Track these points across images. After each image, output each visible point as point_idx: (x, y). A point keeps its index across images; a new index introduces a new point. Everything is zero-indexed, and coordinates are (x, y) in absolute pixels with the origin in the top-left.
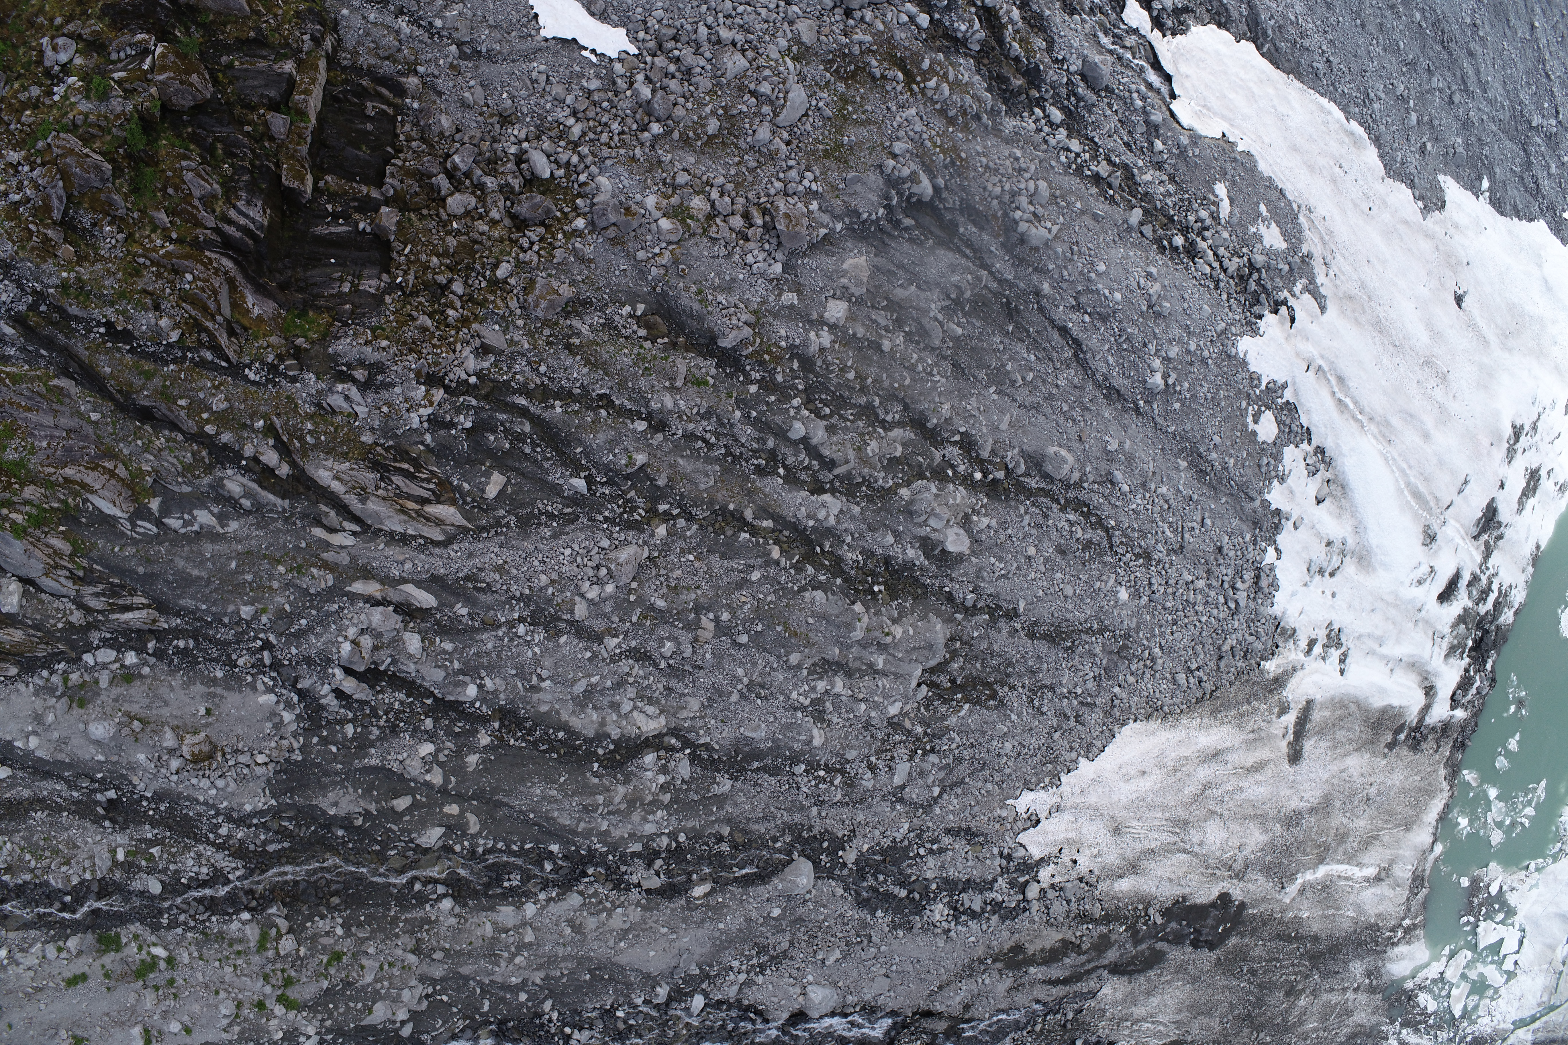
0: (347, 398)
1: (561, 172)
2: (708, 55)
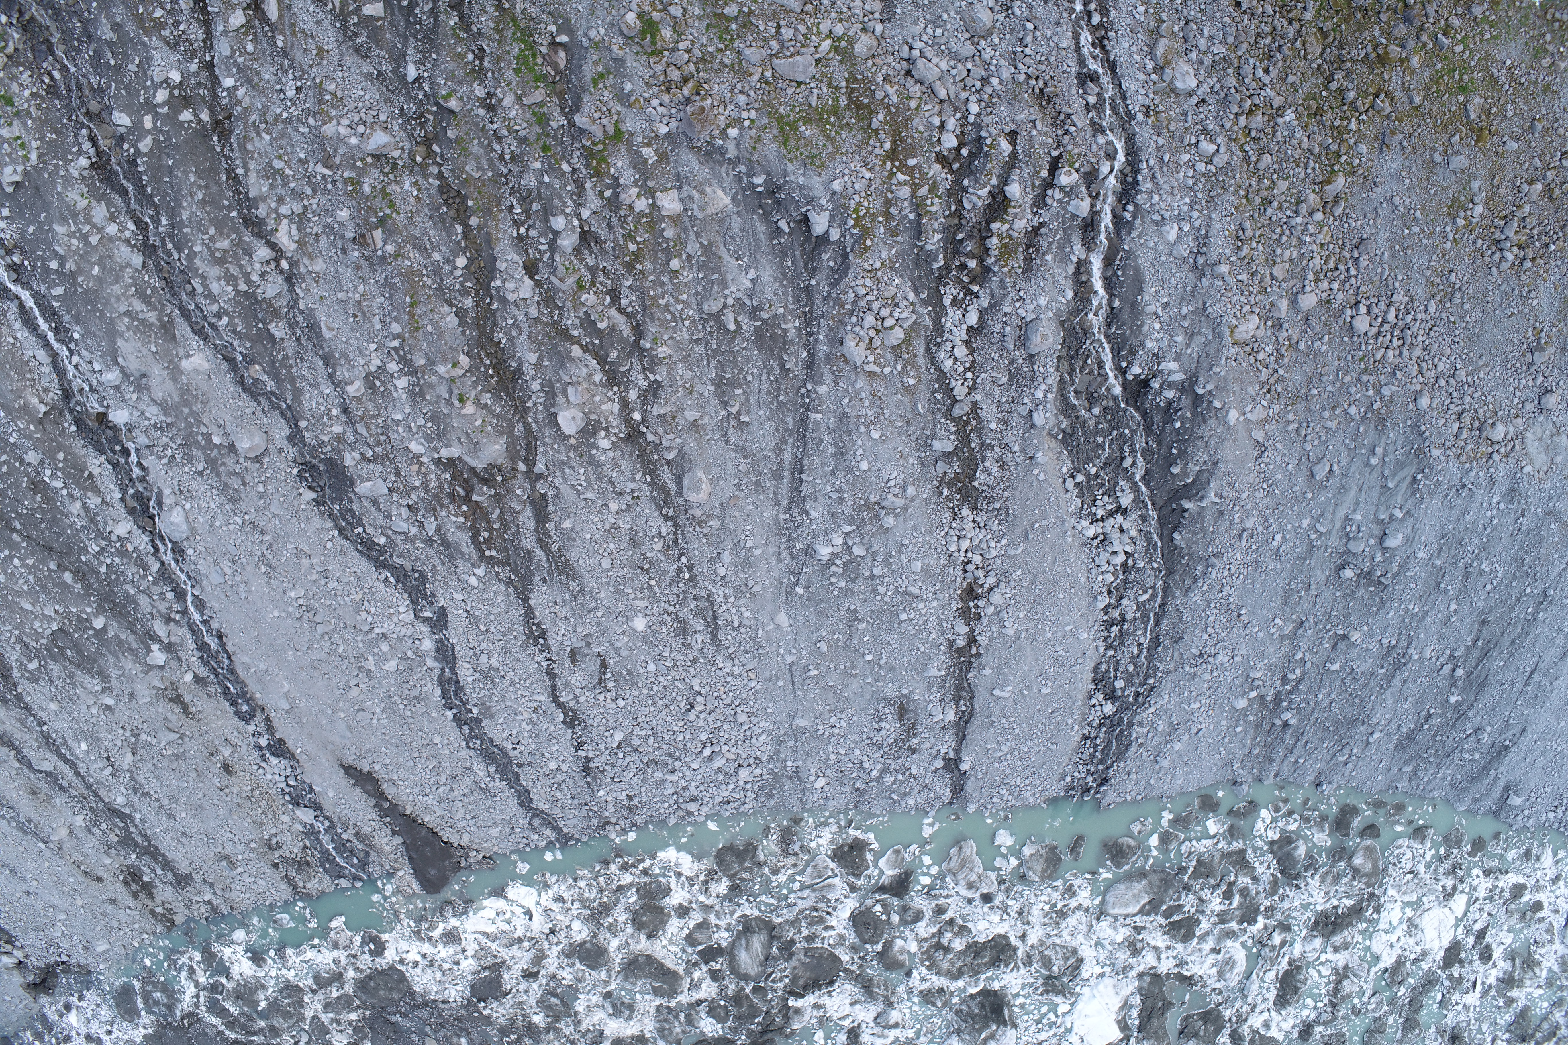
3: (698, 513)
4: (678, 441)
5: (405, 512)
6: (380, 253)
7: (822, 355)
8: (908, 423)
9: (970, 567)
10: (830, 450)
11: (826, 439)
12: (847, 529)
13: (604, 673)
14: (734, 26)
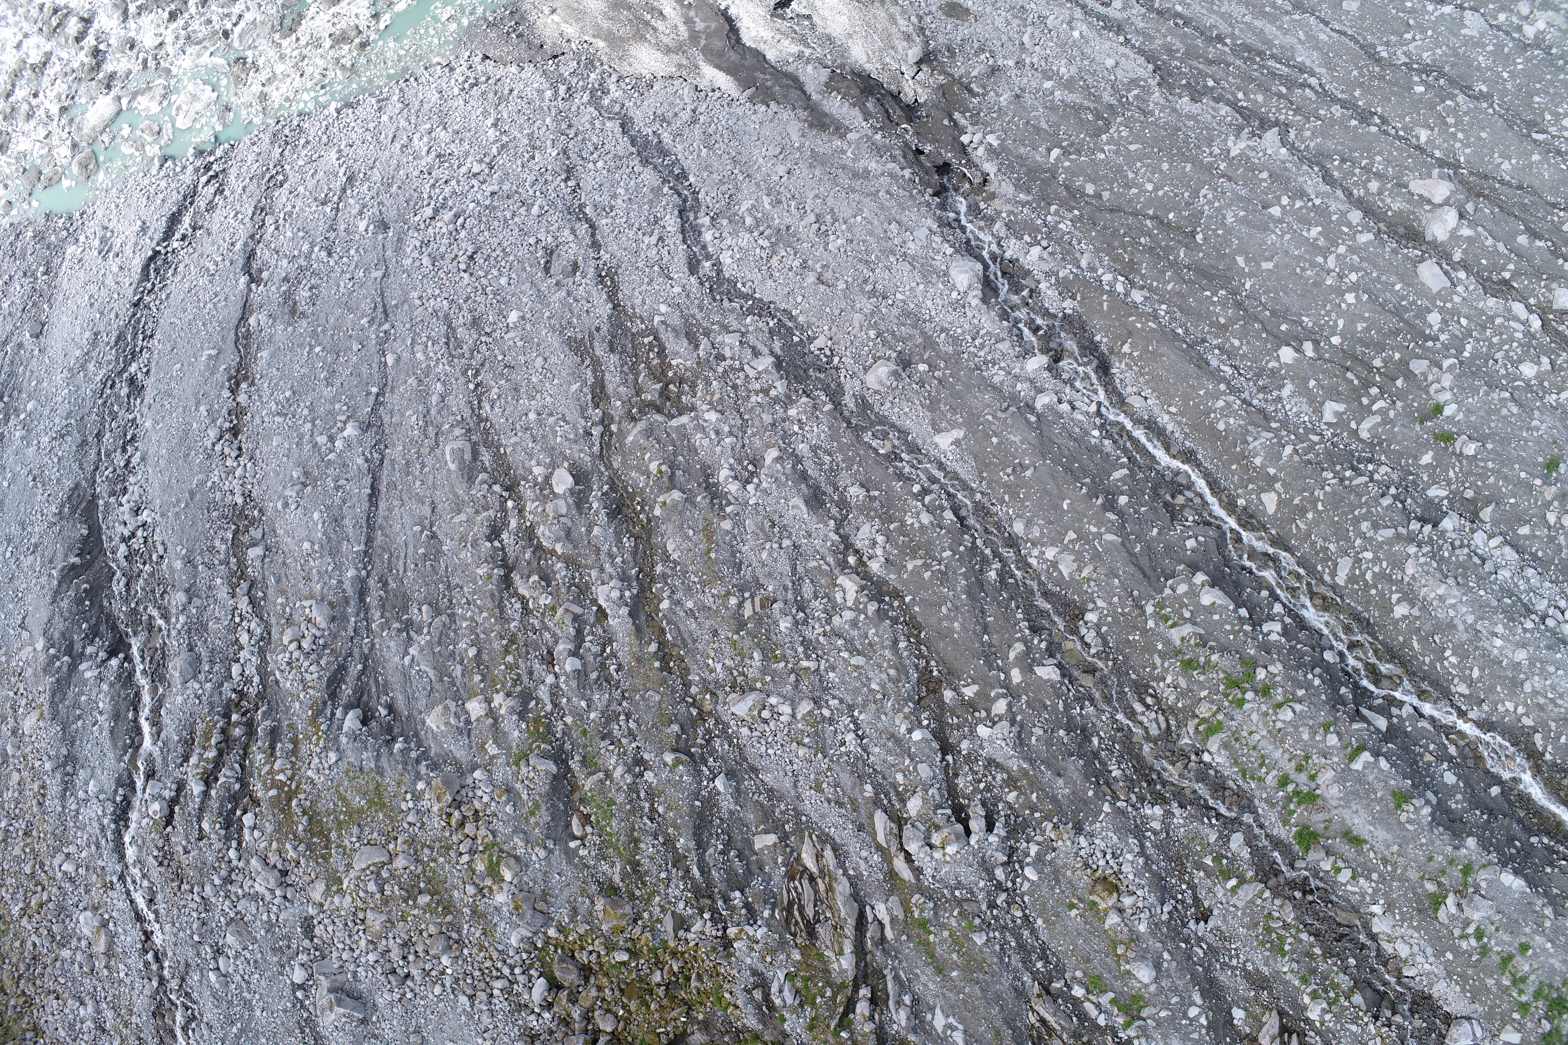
0: (781, 991)
1: (532, 972)
2: (384, 942)
3: (458, 432)
4: (473, 492)
5: (727, 353)
6: (747, 595)
7: (352, 603)
8: (284, 563)
9: (237, 452)
10: (347, 522)
11: (351, 530)
12: (332, 456)
13: (547, 262)
14: (422, 885)
